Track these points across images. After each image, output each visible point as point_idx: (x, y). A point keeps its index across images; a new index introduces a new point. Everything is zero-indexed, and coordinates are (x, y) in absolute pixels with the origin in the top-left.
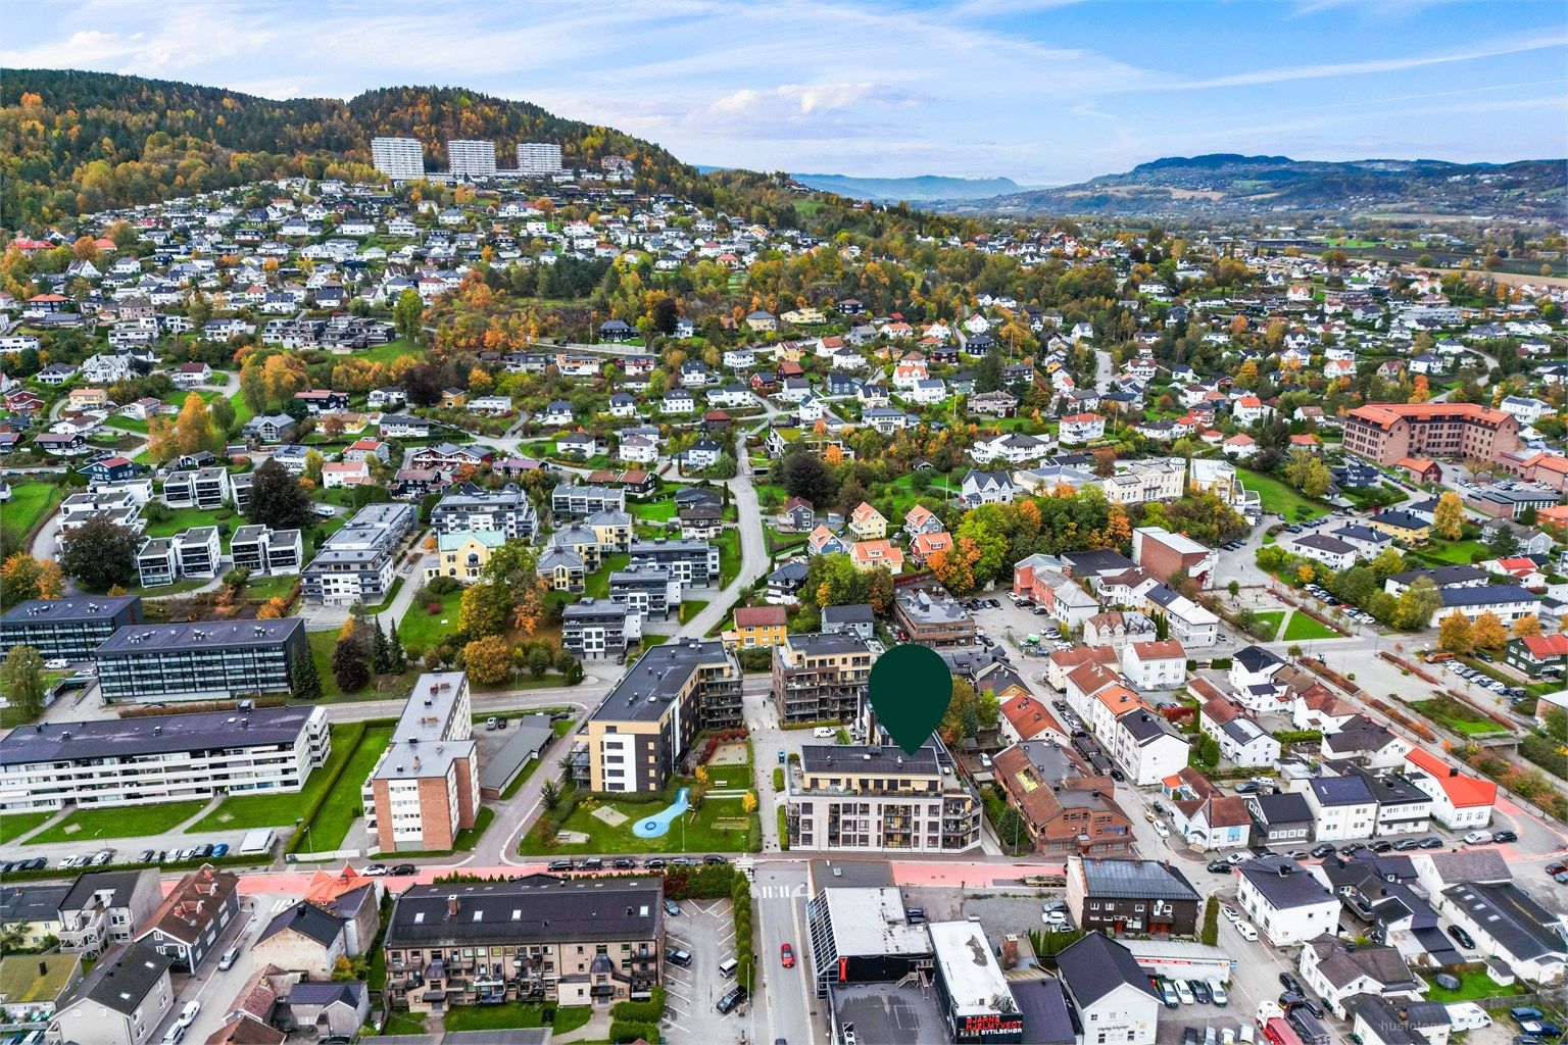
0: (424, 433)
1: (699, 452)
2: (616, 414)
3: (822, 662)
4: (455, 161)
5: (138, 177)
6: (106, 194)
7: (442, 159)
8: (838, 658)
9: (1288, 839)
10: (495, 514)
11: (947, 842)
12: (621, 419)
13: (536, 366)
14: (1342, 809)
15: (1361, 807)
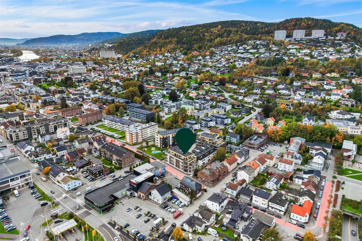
0: (216, 90)
1: (259, 102)
2: (254, 92)
3: (203, 138)
4: (294, 35)
5: (224, 41)
6: (218, 44)
7: (292, 35)
8: (206, 138)
9: (245, 199)
10: (200, 104)
11: (185, 170)
12: (255, 93)
13: (249, 80)
14: (259, 198)
15: (264, 199)
